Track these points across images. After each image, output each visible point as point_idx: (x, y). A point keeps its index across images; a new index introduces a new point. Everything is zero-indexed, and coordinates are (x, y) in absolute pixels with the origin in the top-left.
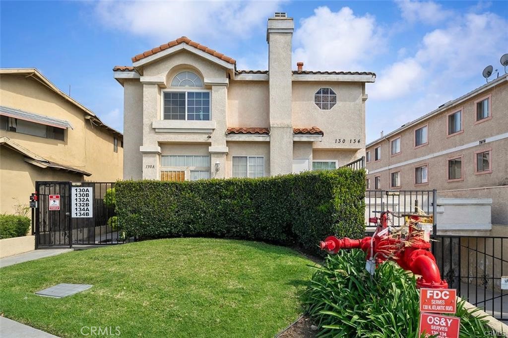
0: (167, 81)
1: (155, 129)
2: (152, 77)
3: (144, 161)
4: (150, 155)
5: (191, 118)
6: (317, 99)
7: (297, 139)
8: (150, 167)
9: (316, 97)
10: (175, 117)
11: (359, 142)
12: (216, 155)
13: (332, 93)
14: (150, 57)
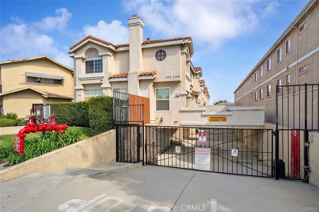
0: (86, 56)
1: (80, 78)
2: (79, 55)
3: (77, 93)
4: (79, 90)
5: (96, 72)
6: (157, 56)
7: (140, 79)
8: (79, 95)
9: (156, 55)
10: (90, 73)
11: (178, 77)
12: (105, 89)
13: (164, 52)
14: (76, 47)
